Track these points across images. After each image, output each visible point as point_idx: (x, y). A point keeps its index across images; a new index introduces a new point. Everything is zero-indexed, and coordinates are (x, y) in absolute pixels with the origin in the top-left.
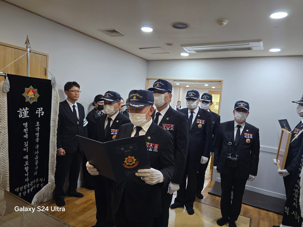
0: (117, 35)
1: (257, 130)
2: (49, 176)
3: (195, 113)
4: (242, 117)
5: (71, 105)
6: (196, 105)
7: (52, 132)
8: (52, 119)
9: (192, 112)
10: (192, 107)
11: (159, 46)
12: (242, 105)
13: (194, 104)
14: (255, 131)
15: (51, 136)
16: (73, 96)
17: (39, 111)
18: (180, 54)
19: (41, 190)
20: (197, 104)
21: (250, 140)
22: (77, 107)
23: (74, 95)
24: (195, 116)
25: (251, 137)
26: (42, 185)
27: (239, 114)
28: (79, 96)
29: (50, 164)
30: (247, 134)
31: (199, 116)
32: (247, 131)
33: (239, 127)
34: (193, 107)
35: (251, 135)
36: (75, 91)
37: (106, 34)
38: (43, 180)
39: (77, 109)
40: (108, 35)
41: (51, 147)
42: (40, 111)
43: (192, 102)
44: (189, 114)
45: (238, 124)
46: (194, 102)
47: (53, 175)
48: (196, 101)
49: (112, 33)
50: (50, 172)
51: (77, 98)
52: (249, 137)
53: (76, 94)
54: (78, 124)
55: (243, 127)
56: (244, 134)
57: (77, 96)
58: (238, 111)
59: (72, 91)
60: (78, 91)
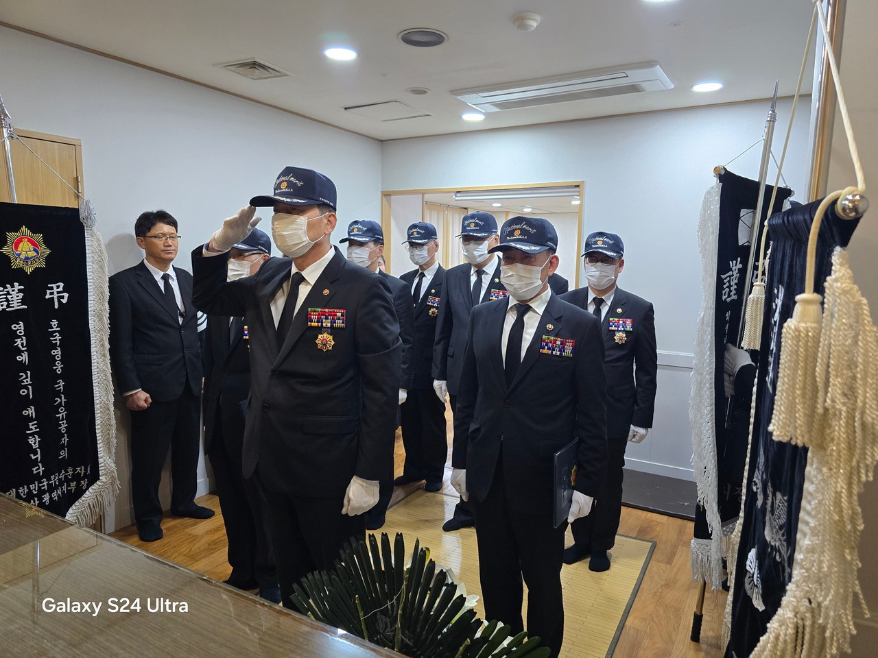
0: (268, 76)
2: (100, 460)
3: (487, 274)
4: (600, 276)
5: (157, 273)
7: (96, 347)
8: (92, 312)
10: (477, 259)
11: (393, 99)
12: (600, 244)
13: (481, 250)
15: (95, 357)
16: (159, 251)
17: (55, 293)
18: (460, 117)
19: (83, 498)
21: (624, 335)
22: (175, 278)
23: (163, 247)
24: (486, 281)
25: (629, 328)
26: (84, 483)
28: (176, 250)
29: (99, 429)
31: (497, 280)
32: (619, 311)
35: (629, 322)
36: (164, 235)
37: (238, 73)
38: (86, 469)
39: (174, 284)
40: (243, 75)
41: (97, 384)
42: (57, 292)
43: (476, 246)
45: (595, 296)
47: (110, 458)
48: (486, 242)
49: (253, 70)
50: (101, 449)
51: (170, 256)
53: (166, 244)
54: (180, 323)
55: (609, 303)
56: (609, 322)
57: (169, 248)
58: (591, 261)
59: (155, 237)
60: (172, 237)
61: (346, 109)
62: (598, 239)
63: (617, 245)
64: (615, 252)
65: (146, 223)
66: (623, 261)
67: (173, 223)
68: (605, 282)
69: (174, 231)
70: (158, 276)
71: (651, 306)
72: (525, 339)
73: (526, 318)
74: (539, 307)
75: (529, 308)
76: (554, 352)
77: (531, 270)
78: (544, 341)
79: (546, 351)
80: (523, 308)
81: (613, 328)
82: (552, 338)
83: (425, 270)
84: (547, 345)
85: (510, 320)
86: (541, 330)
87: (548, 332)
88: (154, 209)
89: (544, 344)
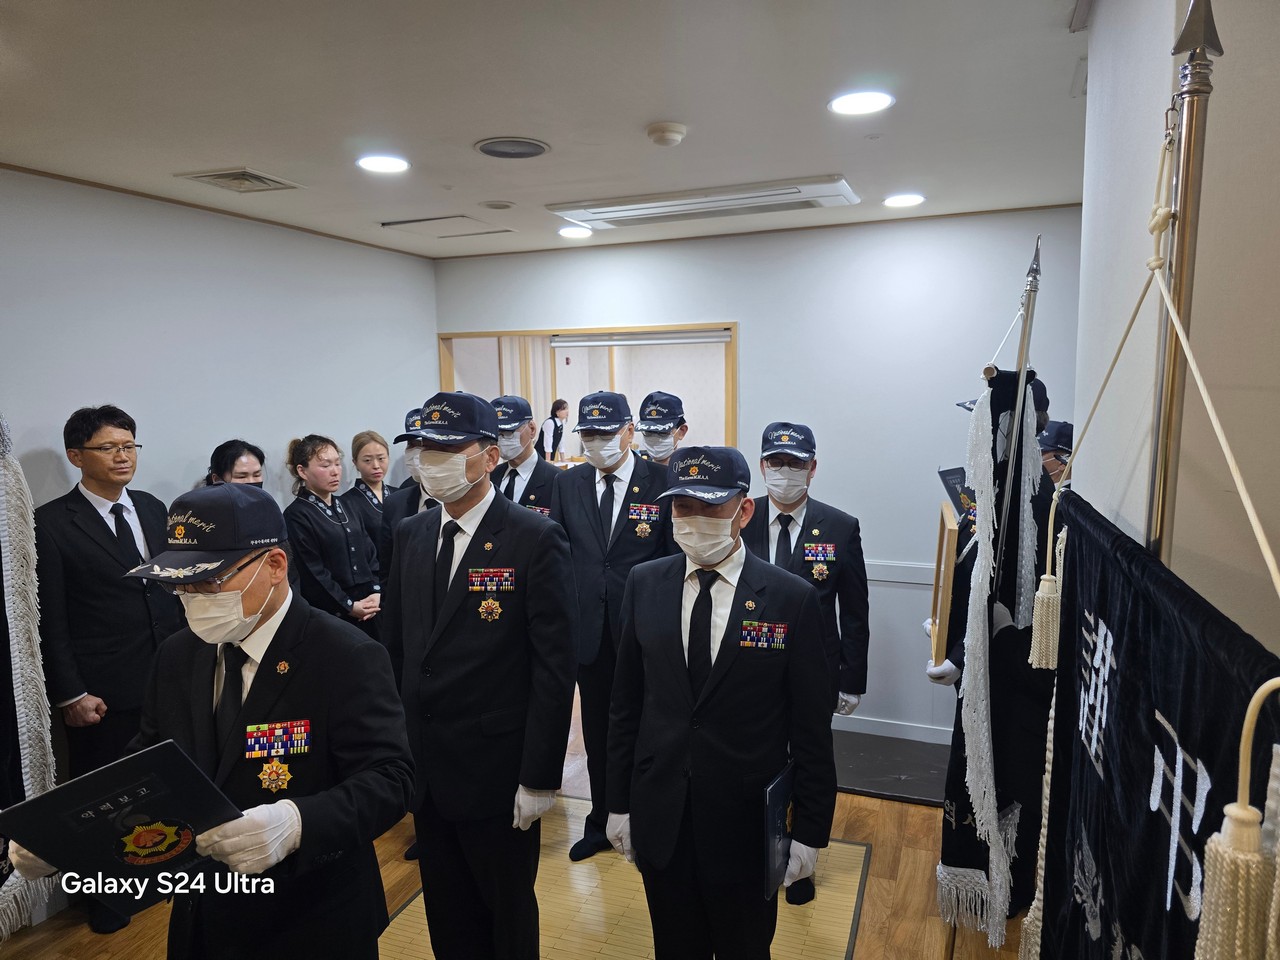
0: (265, 188)
1: (854, 526)
3: (620, 480)
4: (788, 486)
5: (104, 505)
6: (619, 451)
9: (610, 479)
10: (605, 461)
11: (459, 213)
12: (785, 440)
13: (611, 449)
14: (843, 532)
16: (106, 470)
18: (557, 232)
20: (623, 446)
21: (825, 567)
22: (132, 509)
23: (112, 465)
24: (620, 491)
25: (831, 557)
27: (779, 476)
28: (133, 467)
30: (813, 545)
31: (636, 489)
32: (816, 532)
33: (785, 521)
34: (609, 463)
35: (830, 548)
36: (114, 444)
37: (216, 185)
39: (132, 519)
44: (601, 488)
45: (780, 512)
46: (610, 440)
48: (618, 437)
49: (242, 181)
51: (123, 477)
52: (822, 558)
53: (118, 459)
55: (801, 522)
56: (804, 549)
57: (123, 465)
58: (774, 465)
59: (100, 448)
60: (128, 446)
61: (383, 224)
62: (781, 432)
63: (807, 442)
64: (807, 451)
65: (83, 428)
66: (815, 462)
67: (128, 424)
68: (794, 493)
69: (132, 439)
70: (104, 509)
71: (857, 522)
72: (716, 626)
73: (713, 591)
74: (732, 574)
75: (716, 576)
76: (760, 644)
77: (718, 524)
78: (746, 629)
79: (748, 643)
80: (708, 577)
81: (810, 558)
82: (756, 624)
83: (518, 465)
84: (749, 634)
85: (691, 593)
86: (738, 613)
87: (749, 614)
88: (96, 403)
89: (745, 633)
